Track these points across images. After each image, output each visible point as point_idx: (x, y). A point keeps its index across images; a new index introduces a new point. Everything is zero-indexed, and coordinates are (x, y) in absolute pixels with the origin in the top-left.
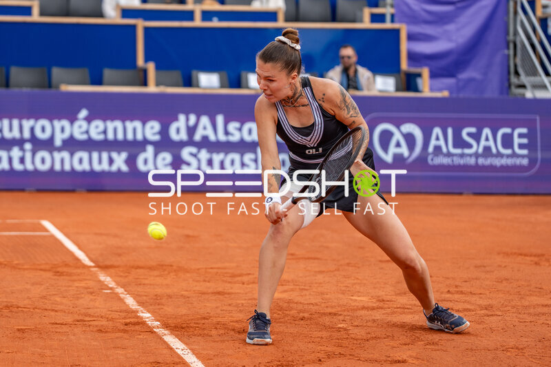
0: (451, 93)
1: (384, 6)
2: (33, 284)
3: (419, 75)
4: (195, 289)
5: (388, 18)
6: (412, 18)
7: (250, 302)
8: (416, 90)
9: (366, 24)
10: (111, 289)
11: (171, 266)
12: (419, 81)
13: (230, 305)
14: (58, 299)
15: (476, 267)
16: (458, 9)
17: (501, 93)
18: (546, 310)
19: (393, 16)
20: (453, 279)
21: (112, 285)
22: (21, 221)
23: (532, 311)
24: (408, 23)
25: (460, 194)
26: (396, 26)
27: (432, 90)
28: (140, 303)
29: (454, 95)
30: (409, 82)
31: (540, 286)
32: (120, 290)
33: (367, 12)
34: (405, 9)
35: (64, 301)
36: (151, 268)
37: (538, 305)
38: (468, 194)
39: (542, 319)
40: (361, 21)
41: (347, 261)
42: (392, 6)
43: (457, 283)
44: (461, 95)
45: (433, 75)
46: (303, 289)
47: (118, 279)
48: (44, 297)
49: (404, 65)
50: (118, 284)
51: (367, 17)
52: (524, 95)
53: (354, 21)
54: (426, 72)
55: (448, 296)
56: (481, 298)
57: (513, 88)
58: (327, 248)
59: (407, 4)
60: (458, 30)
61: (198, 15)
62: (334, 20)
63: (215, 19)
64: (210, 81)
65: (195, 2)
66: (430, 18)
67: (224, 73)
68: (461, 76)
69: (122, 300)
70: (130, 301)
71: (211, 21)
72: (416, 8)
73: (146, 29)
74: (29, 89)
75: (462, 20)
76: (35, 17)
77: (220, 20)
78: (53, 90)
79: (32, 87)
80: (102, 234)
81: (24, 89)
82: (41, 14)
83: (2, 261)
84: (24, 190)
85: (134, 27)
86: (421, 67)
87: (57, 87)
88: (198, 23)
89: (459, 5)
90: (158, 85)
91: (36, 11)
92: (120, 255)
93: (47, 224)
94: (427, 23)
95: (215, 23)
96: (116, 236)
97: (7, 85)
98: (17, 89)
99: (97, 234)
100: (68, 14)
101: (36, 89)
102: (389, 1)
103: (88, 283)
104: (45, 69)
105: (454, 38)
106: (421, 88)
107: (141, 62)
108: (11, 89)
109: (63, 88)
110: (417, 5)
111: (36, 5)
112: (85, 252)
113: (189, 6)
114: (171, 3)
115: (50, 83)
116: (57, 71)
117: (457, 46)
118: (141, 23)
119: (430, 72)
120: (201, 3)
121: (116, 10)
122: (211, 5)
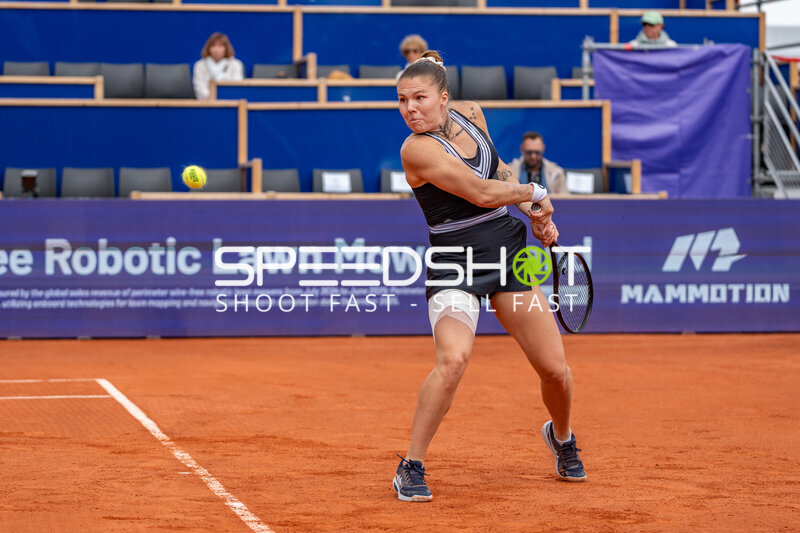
0: (670, 194)
1: (580, 76)
2: (82, 465)
3: (628, 170)
4: (305, 467)
5: (586, 92)
6: (618, 92)
7: (381, 484)
8: (623, 191)
9: (556, 101)
10: (190, 469)
11: (274, 437)
12: (628, 178)
13: (353, 489)
14: (116, 485)
15: (696, 432)
16: (683, 78)
17: (741, 192)
18: (790, 489)
19: (591, 89)
20: (665, 448)
21: (192, 464)
22: (70, 380)
23: (771, 490)
24: (613, 100)
25: (679, 333)
26: (597, 103)
27: (644, 190)
28: (228, 488)
29: (675, 197)
30: (613, 181)
31: (783, 457)
32: (202, 471)
33: (556, 85)
34: (609, 80)
35: (125, 487)
36: (246, 441)
37: (780, 482)
38: (687, 334)
39: (785, 502)
40: (549, 97)
41: (518, 427)
42: (591, 76)
43: (669, 455)
44: (685, 197)
45: (647, 171)
46: (454, 466)
47: (200, 456)
48: (97, 482)
49: (607, 157)
50: (199, 462)
51: (556, 92)
52: (772, 195)
53: (538, 97)
54: (636, 166)
55: (655, 472)
56: (701, 474)
57: (757, 185)
58: (490, 408)
59: (611, 73)
60: (682, 107)
61: (322, 93)
62: (511, 96)
63: (347, 98)
64: (337, 183)
65: (319, 76)
66: (643, 92)
67: (357, 173)
68: (685, 171)
69: (204, 485)
70: (216, 486)
71: (340, 99)
72: (624, 78)
73: (251, 113)
74: (87, 199)
75: (688, 93)
76: (99, 100)
77: (353, 99)
78: (120, 199)
79: (92, 194)
80: (179, 396)
81: (81, 199)
82: (107, 96)
83: (42, 434)
84: (75, 338)
85: (235, 110)
86: (631, 159)
87: (127, 195)
88: (323, 103)
89: (683, 73)
90: (265, 190)
91: (99, 91)
92: (204, 424)
93: (104, 383)
94: (639, 98)
95: (347, 104)
96: (199, 398)
97: (58, 194)
98: (71, 199)
99: (172, 396)
100: (144, 95)
101: (97, 199)
102: (586, 68)
103: (158, 463)
104: (111, 171)
105: (676, 119)
106: (629, 188)
107: (243, 159)
108: (63, 199)
109: (135, 196)
110: (625, 74)
111: (99, 82)
112: (155, 421)
113: (311, 81)
114: (285, 77)
115: (116, 190)
116: (127, 173)
117: (681, 130)
118: (244, 106)
119: (643, 165)
120: (327, 76)
121: (210, 88)
122: (341, 78)
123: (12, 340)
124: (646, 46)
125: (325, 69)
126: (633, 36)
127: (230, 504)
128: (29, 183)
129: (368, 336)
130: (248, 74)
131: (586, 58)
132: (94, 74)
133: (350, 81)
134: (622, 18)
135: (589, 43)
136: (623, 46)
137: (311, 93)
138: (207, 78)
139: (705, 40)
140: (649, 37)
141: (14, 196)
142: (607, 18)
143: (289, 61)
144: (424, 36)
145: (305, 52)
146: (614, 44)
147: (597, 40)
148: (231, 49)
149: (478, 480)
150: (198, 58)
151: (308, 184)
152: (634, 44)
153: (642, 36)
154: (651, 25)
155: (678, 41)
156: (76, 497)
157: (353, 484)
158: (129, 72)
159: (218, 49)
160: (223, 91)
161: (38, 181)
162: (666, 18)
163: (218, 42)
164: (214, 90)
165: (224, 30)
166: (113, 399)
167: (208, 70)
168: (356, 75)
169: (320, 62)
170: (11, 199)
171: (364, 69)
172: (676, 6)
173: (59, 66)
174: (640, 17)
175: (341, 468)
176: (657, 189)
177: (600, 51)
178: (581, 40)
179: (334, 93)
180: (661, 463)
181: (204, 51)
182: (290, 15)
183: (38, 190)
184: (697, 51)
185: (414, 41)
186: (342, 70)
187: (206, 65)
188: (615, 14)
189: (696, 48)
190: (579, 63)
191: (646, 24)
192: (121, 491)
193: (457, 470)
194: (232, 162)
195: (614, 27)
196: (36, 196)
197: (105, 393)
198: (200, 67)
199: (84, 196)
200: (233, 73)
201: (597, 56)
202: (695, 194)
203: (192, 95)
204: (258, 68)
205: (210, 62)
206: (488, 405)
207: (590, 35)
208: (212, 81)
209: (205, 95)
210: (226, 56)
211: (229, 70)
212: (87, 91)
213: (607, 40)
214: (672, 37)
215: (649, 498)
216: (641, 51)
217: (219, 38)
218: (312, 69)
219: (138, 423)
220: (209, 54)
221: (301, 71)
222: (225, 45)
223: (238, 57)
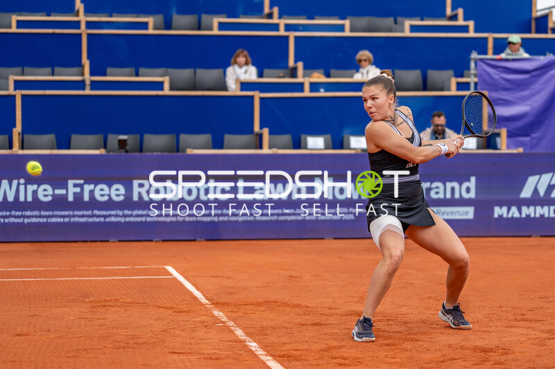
0: (524, 150)
1: (469, 76)
2: (156, 320)
3: (498, 135)
4: (295, 321)
5: (472, 86)
6: (493, 86)
7: (343, 331)
8: (495, 148)
9: (453, 92)
10: (223, 322)
11: (276, 302)
12: (498, 140)
13: (325, 334)
14: (177, 332)
15: (540, 298)
16: (533, 77)
19: (476, 84)
20: (520, 308)
21: (225, 319)
22: (148, 267)
24: (489, 91)
25: (530, 236)
27: (508, 147)
28: (247, 334)
29: (528, 151)
30: (489, 142)
32: (231, 324)
33: (454, 81)
34: (487, 78)
35: (182, 333)
36: (258, 304)
38: (535, 237)
40: (449, 89)
41: (428, 295)
42: (475, 76)
43: (523, 312)
44: (534, 151)
45: (510, 135)
46: (389, 320)
47: (230, 314)
48: (165, 331)
49: (485, 127)
50: (229, 318)
51: (454, 86)
53: (442, 90)
54: (504, 132)
55: (514, 323)
56: (543, 324)
58: (412, 284)
59: (488, 74)
60: (533, 95)
61: (307, 87)
62: (425, 88)
63: (322, 90)
64: (316, 143)
65: (304, 76)
66: (509, 86)
67: (329, 137)
68: (534, 135)
69: (232, 332)
70: (239, 333)
71: (318, 91)
72: (496, 77)
73: (262, 99)
74: (159, 153)
75: (536, 86)
76: (167, 91)
77: (326, 91)
78: (180, 154)
79: (162, 151)
80: (217, 276)
81: (155, 153)
82: (172, 89)
83: (131, 300)
84: (152, 241)
85: (252, 97)
86: (500, 128)
87: (184, 151)
88: (307, 93)
89: (533, 74)
90: (270, 148)
91: (167, 86)
92: (232, 294)
93: (170, 269)
94: (506, 89)
95: (322, 93)
96: (229, 278)
97: (141, 151)
98: (149, 153)
99: (213, 276)
100: (194, 89)
101: (165, 154)
102: (473, 71)
103: (203, 318)
104: (174, 136)
105: (529, 103)
106: (499, 146)
107: (257, 128)
108: (143, 154)
109: (189, 151)
110: (497, 75)
111: (166, 81)
112: (202, 292)
113: (299, 80)
114: (283, 77)
115: (177, 148)
116: (184, 138)
117: (532, 110)
118: (257, 95)
119: (508, 131)
120: (309, 76)
121: (236, 84)
122: (319, 77)
123: (112, 242)
124: (510, 57)
125: (308, 72)
126: (502, 51)
127: (249, 344)
128: (122, 144)
129: (335, 239)
130: (260, 75)
131: (472, 64)
132: (163, 76)
133: (324, 79)
134: (495, 39)
135: (474, 55)
136: (496, 57)
137: (299, 87)
138: (235, 78)
139: (547, 53)
140: (512, 51)
141: (113, 152)
142: (486, 39)
143: (286, 67)
144: (371, 51)
145: (296, 61)
146: (490, 56)
147: (479, 54)
148: (249, 59)
149: (404, 328)
150: (229, 65)
151: (298, 144)
152: (503, 56)
153: (508, 51)
154: (514, 44)
155: (530, 54)
156: (152, 340)
157: (326, 331)
158: (185, 74)
159: (241, 60)
160: (245, 86)
161: (128, 142)
162: (523, 39)
163: (241, 55)
164: (239, 85)
165: (245, 48)
166: (175, 278)
167: (235, 73)
168: (328, 76)
169: (305, 68)
170: (111, 153)
171: (333, 72)
172: (529, 31)
173: (142, 70)
174: (507, 39)
175: (317, 321)
176: (517, 146)
177: (481, 60)
178: (469, 53)
179: (315, 87)
180: (518, 318)
181: (232, 61)
182: (287, 38)
183: (128, 148)
184: (542, 60)
185: (365, 54)
186: (319, 73)
187: (234, 70)
188: (491, 37)
189: (542, 58)
190: (468, 68)
191: (510, 43)
192: (180, 336)
193: (390, 322)
194: (250, 130)
195: (490, 45)
196: (127, 151)
197: (170, 274)
198: (230, 70)
199: (157, 152)
200: (251, 74)
201: (480, 63)
202: (541, 150)
203: (225, 88)
204: (266, 71)
205: (236, 67)
206: (410, 282)
207: (475, 50)
208: (237, 80)
209: (233, 88)
210: (247, 63)
211: (248, 73)
212: (159, 85)
213: (486, 53)
214: (527, 51)
215: (511, 339)
216: (507, 60)
217: (242, 52)
218: (300, 71)
219: (190, 293)
220: (236, 62)
221: (293, 73)
222: (246, 57)
223: (253, 64)
